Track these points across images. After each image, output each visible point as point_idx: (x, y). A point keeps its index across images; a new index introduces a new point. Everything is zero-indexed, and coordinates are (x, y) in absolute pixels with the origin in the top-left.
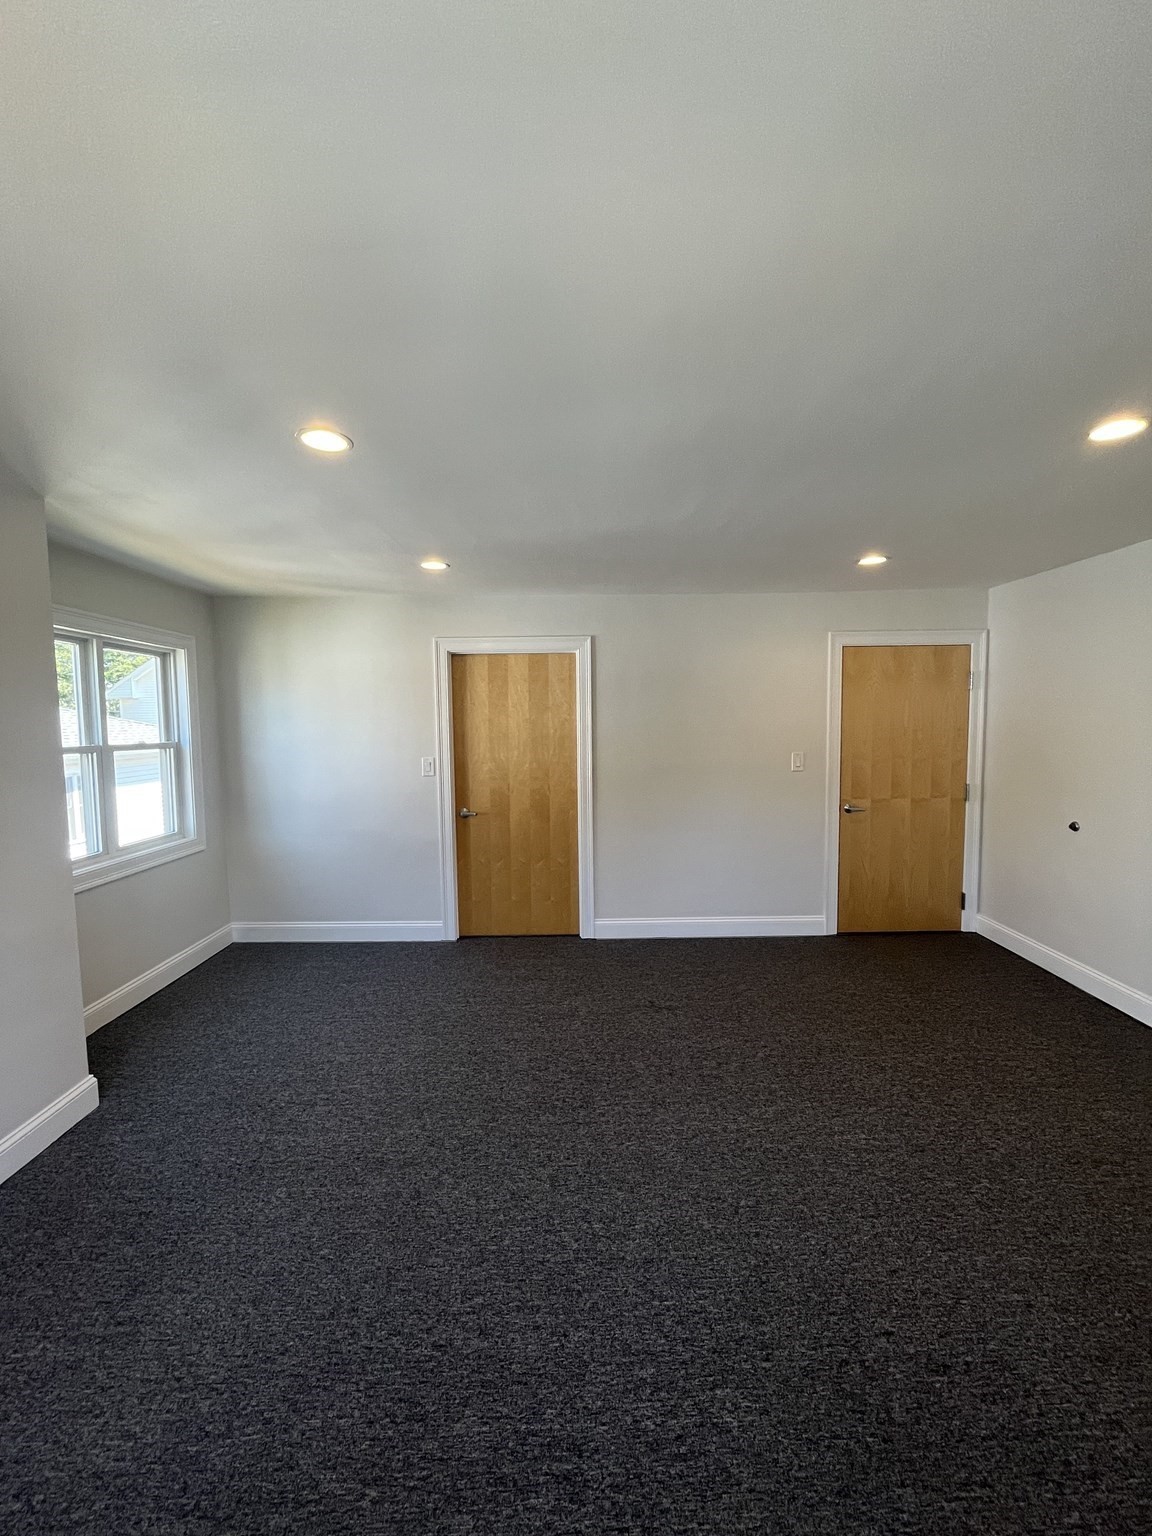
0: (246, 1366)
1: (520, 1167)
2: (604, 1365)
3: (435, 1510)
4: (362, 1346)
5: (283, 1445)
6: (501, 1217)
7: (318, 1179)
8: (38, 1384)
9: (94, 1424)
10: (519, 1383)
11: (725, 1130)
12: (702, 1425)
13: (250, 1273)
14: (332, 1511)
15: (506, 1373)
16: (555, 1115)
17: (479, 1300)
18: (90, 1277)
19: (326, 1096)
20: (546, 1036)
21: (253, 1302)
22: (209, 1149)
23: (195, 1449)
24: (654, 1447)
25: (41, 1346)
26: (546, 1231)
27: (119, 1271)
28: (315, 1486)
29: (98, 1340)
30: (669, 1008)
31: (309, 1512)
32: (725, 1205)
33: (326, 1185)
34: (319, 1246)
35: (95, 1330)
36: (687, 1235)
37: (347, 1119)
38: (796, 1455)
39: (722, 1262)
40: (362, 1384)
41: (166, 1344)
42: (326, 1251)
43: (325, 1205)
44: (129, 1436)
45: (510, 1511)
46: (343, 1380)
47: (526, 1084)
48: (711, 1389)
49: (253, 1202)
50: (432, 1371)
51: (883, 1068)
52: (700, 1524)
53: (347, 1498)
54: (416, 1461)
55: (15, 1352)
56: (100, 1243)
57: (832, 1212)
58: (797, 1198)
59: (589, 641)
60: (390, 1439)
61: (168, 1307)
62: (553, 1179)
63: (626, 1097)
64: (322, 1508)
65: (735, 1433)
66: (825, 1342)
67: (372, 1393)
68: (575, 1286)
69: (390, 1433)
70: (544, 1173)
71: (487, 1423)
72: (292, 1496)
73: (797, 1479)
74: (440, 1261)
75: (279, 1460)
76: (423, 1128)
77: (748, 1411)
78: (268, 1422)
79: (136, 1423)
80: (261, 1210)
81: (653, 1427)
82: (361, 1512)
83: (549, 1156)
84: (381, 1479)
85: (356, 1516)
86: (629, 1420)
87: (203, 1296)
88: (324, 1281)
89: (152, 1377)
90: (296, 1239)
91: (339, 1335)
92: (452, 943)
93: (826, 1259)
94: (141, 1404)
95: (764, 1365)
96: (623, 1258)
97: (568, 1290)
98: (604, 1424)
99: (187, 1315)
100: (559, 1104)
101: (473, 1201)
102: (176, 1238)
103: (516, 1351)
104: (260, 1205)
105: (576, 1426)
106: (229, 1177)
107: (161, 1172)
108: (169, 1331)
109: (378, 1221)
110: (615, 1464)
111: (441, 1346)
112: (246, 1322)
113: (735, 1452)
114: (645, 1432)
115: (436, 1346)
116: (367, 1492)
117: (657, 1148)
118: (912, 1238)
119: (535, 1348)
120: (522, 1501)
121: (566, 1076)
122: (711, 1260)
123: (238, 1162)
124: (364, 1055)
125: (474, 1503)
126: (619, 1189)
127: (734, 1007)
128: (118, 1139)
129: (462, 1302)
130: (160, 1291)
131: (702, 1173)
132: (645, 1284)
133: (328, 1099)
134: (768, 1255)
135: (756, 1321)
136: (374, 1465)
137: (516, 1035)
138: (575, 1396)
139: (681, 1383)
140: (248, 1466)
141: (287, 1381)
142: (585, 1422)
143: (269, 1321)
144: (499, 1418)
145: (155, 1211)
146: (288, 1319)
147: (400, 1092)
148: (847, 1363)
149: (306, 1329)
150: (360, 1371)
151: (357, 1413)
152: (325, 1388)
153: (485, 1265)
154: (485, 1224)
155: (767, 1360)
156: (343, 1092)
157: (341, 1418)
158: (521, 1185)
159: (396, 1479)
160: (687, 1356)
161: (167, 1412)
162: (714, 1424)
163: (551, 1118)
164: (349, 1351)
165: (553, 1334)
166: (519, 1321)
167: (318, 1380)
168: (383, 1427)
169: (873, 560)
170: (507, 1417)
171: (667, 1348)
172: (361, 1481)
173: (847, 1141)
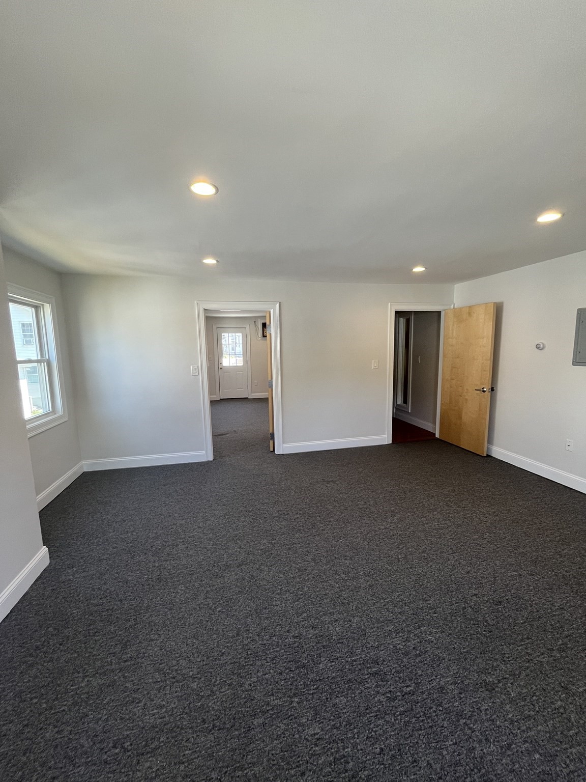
0: (206, 665)
1: (296, 557)
2: (372, 628)
3: (327, 699)
4: (260, 644)
5: (243, 691)
6: (298, 579)
7: (198, 578)
8: (96, 697)
9: (138, 706)
10: (339, 643)
11: (380, 529)
12: (421, 642)
13: (185, 625)
14: (281, 711)
15: (332, 641)
16: (301, 533)
17: (305, 615)
18: (95, 644)
19: (181, 540)
20: (281, 500)
21: (194, 637)
22: (129, 573)
23: (200, 704)
24: (406, 654)
25: (86, 680)
26: (322, 582)
27: (112, 638)
28: (268, 704)
29: (118, 671)
30: (332, 481)
31: (271, 714)
32: (393, 559)
33: (204, 581)
34: (215, 607)
35: (113, 667)
36: (383, 573)
37: (199, 549)
38: (461, 644)
39: (402, 581)
40: (268, 659)
41: (158, 664)
42: (220, 608)
43: (209, 589)
44: (161, 707)
45: (359, 691)
46: (258, 660)
47: (282, 522)
48: (419, 628)
49: (169, 594)
50: (298, 647)
51: (433, 496)
52: (436, 676)
53: (285, 704)
54: (309, 683)
55: (72, 686)
56: (91, 627)
57: (436, 554)
58: (421, 551)
59: (278, 304)
60: (293, 677)
61: (150, 648)
62: (314, 560)
63: (330, 521)
64: (276, 711)
65: (435, 641)
66: (454, 602)
67: (275, 662)
68: (345, 601)
69: (292, 675)
70: (309, 558)
71: (333, 661)
72: (258, 710)
73: (464, 652)
74: (278, 603)
75: (244, 698)
76: (240, 547)
77: (436, 633)
78: (230, 685)
79: (162, 701)
80: (175, 597)
81: (402, 647)
82: (294, 708)
83: (308, 551)
84: (297, 694)
85: (293, 710)
86: (392, 646)
87: (165, 640)
88: (226, 621)
89: (159, 680)
90: (202, 606)
91: (246, 642)
92: (211, 462)
93: (441, 572)
94: (159, 692)
95: (435, 615)
96: (360, 587)
97: (342, 603)
98: (382, 651)
99: (161, 650)
100: (302, 528)
101: (281, 575)
102: (135, 617)
103: (332, 631)
104: (173, 595)
105: (371, 654)
106: (149, 585)
107: (108, 589)
108: (156, 659)
109: (239, 591)
110: (394, 663)
111: (297, 636)
112: (195, 646)
113: (438, 648)
114: (400, 649)
115: (294, 637)
116: (293, 700)
117: (354, 540)
118: (470, 559)
119: (339, 628)
120: (362, 686)
121: (299, 516)
122: (397, 580)
123: (150, 577)
124: (191, 519)
125: (342, 693)
126: (346, 559)
127: (361, 478)
128: (71, 577)
129: (298, 617)
130: (140, 642)
131: (378, 548)
132: (374, 595)
133: (183, 542)
134: (419, 574)
135: (425, 600)
136: (291, 689)
137: (266, 501)
138: (365, 643)
139: (406, 628)
140: (231, 704)
141: (231, 666)
142: (374, 651)
143: (207, 643)
144: (337, 659)
145: (116, 607)
146: (216, 641)
147: (220, 534)
148: (465, 608)
149: (228, 643)
150: (264, 654)
151: (272, 671)
152: (251, 665)
153: (300, 600)
154: (292, 584)
155: (435, 613)
156: (189, 537)
157: (265, 675)
158: (300, 565)
159: (304, 692)
160: (404, 618)
161: (176, 692)
162: (425, 640)
163: (301, 535)
164: (255, 648)
165: (345, 621)
166: (327, 619)
167: (246, 662)
168: (287, 674)
169: (419, 269)
170: (340, 657)
171: (394, 617)
172: (289, 696)
173: (431, 526)
